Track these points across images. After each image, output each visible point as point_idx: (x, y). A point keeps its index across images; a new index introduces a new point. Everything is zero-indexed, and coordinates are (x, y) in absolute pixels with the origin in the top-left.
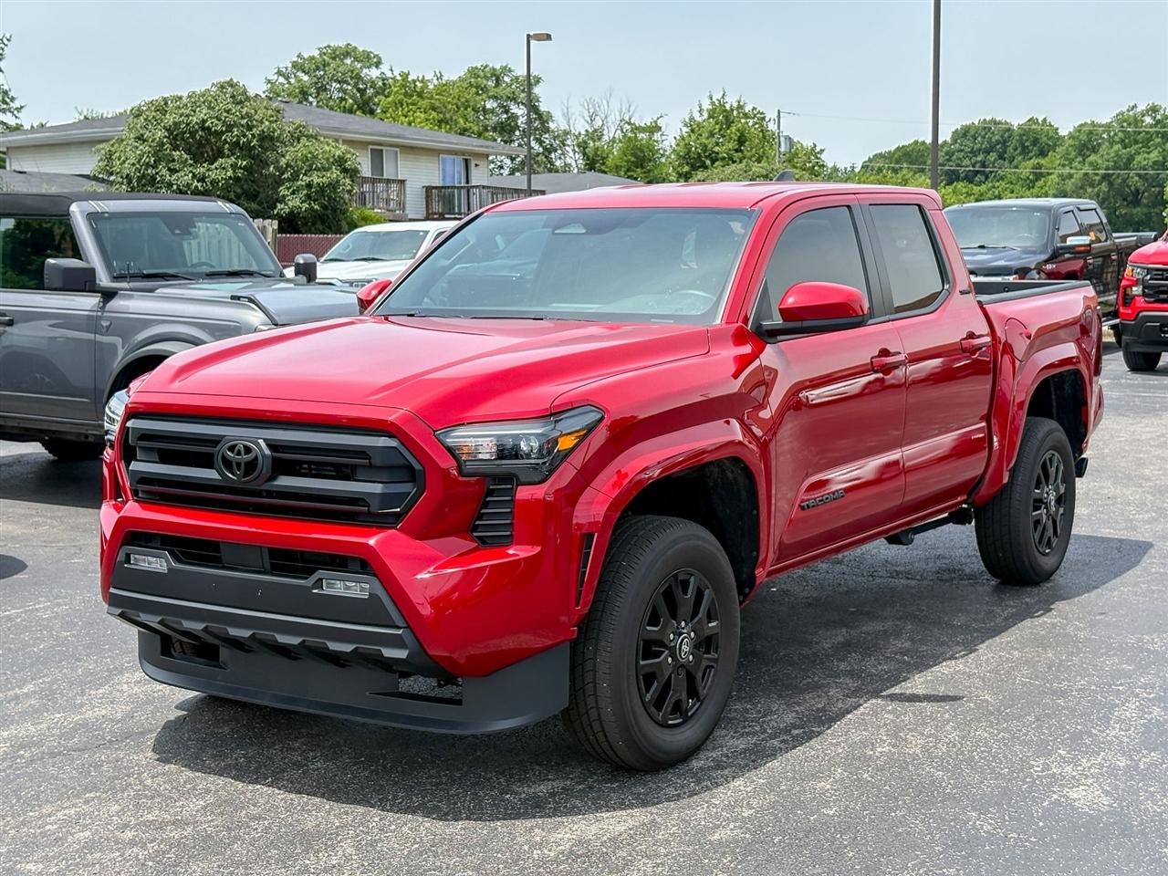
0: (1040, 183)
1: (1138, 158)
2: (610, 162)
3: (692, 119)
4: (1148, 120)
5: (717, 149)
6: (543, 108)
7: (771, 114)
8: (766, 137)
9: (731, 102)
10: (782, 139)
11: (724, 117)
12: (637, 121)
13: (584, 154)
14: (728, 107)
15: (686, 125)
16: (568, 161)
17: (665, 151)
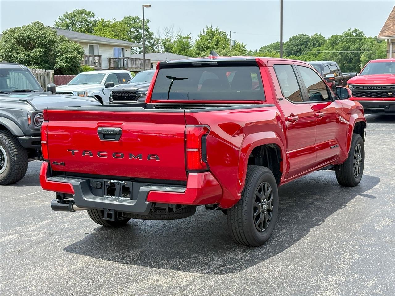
0: (319, 55)
1: (351, 47)
2: (173, 49)
3: (201, 34)
4: (354, 34)
5: (209, 45)
6: (150, 31)
7: (228, 33)
8: (226, 40)
9: (214, 29)
10: (232, 41)
11: (212, 34)
12: (182, 35)
13: (165, 47)
14: (213, 30)
15: (199, 37)
16: (159, 49)
17: (192, 45)
